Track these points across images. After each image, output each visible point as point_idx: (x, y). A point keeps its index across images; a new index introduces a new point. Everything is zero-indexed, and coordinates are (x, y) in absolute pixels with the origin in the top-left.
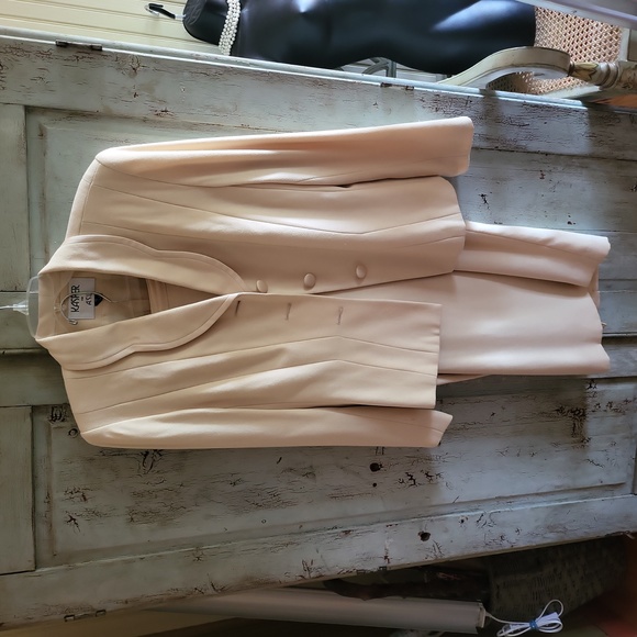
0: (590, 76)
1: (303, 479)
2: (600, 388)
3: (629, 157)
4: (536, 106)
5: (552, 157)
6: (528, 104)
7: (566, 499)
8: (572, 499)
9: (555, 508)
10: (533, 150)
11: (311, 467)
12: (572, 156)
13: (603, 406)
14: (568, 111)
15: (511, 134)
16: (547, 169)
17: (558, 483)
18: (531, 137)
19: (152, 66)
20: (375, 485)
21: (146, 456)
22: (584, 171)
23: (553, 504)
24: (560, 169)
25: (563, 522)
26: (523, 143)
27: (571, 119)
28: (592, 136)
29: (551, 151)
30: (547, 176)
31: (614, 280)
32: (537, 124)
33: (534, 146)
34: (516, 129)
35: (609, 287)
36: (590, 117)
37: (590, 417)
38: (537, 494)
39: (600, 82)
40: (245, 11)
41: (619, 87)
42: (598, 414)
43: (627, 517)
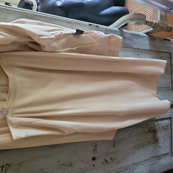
0: (151, 24)
1: (68, 168)
2: (159, 122)
3: (160, 51)
4: (135, 34)
5: (140, 50)
6: (132, 34)
7: (154, 161)
8: (155, 160)
9: (151, 164)
10: (135, 48)
11: (71, 162)
12: (145, 50)
13: (161, 128)
14: (143, 36)
15: (129, 42)
16: (139, 54)
17: (151, 156)
18: (134, 44)
19: (6, 11)
20: (94, 166)
21: (3, 167)
22: (149, 54)
23: (150, 163)
24: (143, 54)
25: (153, 169)
26: (132, 45)
27: (144, 39)
28: (150, 44)
29: (140, 48)
30: (139, 56)
31: (161, 88)
32: (135, 40)
33: (135, 46)
34: (130, 41)
35: (159, 90)
36: (149, 39)
37: (158, 132)
38: (145, 160)
39: (153, 27)
40: (39, 7)
41: (159, 28)
42: (160, 131)
43: (171, 164)
